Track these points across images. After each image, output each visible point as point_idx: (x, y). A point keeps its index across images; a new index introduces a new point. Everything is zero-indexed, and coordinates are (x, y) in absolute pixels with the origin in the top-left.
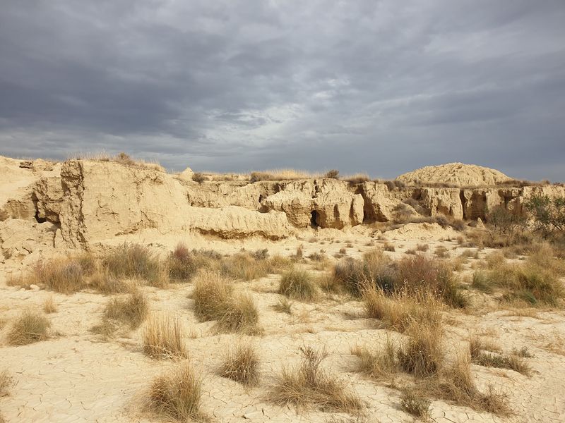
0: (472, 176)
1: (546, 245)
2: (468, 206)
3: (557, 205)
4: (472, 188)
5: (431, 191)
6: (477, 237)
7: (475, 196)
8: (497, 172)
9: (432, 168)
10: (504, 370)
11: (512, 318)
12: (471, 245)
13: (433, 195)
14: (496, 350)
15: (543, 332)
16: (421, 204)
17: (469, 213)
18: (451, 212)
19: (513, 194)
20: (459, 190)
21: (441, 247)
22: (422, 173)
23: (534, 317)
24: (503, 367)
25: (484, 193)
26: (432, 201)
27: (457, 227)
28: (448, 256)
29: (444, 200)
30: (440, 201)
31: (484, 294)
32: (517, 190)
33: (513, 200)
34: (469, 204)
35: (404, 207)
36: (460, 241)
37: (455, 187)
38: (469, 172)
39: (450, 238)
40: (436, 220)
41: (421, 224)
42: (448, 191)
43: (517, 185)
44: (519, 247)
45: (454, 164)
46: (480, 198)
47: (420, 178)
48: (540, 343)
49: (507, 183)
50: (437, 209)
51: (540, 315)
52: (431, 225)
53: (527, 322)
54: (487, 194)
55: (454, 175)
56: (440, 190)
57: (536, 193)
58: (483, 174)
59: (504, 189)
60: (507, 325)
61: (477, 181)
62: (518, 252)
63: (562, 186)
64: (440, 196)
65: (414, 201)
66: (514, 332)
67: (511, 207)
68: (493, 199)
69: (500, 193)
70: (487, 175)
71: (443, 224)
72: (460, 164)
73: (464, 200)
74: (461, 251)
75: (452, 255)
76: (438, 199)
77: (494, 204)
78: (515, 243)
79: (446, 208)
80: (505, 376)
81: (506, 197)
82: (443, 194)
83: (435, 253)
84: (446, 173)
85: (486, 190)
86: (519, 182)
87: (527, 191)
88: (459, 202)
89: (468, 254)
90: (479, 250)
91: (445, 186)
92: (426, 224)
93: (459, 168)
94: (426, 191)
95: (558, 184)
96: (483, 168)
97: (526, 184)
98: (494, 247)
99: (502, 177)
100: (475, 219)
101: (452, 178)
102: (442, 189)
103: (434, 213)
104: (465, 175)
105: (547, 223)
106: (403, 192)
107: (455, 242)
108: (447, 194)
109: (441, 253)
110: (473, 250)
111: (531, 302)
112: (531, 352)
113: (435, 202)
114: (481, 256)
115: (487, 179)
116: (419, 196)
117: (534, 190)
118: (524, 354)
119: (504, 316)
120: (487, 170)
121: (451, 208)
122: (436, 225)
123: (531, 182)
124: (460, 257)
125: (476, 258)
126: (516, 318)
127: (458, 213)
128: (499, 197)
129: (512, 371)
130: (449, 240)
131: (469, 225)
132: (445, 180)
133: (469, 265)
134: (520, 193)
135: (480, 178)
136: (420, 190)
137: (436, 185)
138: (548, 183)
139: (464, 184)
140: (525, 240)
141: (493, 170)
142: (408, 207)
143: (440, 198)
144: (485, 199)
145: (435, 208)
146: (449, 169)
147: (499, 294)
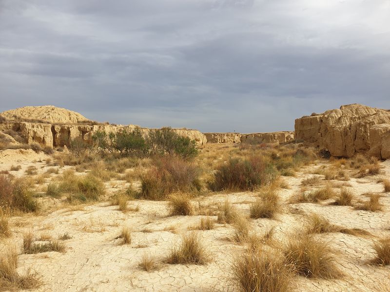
0: (62, 116)
1: (102, 162)
2: (58, 137)
3: (111, 138)
4: (60, 125)
5: (28, 125)
6: (60, 159)
7: (62, 130)
8: (79, 114)
9: (32, 108)
10: (46, 253)
11: (67, 213)
12: (55, 165)
13: (30, 128)
14: (48, 239)
15: (84, 219)
16: (20, 135)
17: (58, 142)
18: (44, 141)
19: (87, 129)
20: (50, 125)
21: (32, 167)
22: (23, 111)
23: (82, 210)
24: (47, 251)
25: (68, 128)
26: (29, 133)
27: (48, 151)
28: (36, 173)
29: (38, 132)
30: (35, 133)
31: (54, 199)
32: (90, 127)
33: (87, 134)
34: (58, 135)
35: (4, 136)
36: (48, 162)
37: (48, 123)
38: (60, 113)
39: (41, 160)
40: (30, 147)
41: (18, 150)
42: (42, 126)
43: (90, 124)
44: (86, 164)
45: (49, 106)
46: (66, 131)
47: (22, 115)
48: (80, 227)
49: (84, 122)
50: (33, 138)
51: (85, 208)
52: (26, 151)
53: (76, 214)
54: (71, 129)
55: (49, 114)
56: (35, 125)
57: (101, 129)
58: (70, 115)
59: (82, 126)
60: (62, 219)
61: (65, 120)
62: (85, 168)
63: (116, 126)
64: (35, 129)
65: (13, 132)
66: (65, 223)
67: (86, 138)
68: (75, 133)
69: (79, 129)
70: (72, 116)
71: (36, 149)
72: (53, 106)
73: (54, 132)
74: (47, 169)
75: (39, 173)
76: (34, 131)
77: (75, 136)
78: (84, 161)
79: (40, 138)
80: (46, 257)
81: (83, 131)
82: (38, 127)
83: (26, 171)
84: (43, 112)
85: (70, 126)
86: (91, 122)
87: (96, 128)
88: (51, 134)
89: (51, 171)
90: (60, 168)
91: (40, 122)
92: (22, 150)
93: (53, 109)
94: (24, 125)
95: (113, 125)
96: (70, 111)
97: (95, 124)
98: (70, 165)
99: (82, 118)
100: (62, 146)
101: (47, 117)
102: (38, 124)
103: (31, 142)
104: (57, 115)
105: (105, 148)
106: (4, 125)
107: (44, 163)
108: (42, 127)
109: (30, 172)
110: (56, 168)
111: (83, 200)
112: (70, 235)
113: (32, 133)
114: (61, 172)
115: (72, 118)
116: (18, 128)
117: (100, 127)
118: (66, 237)
119: (63, 212)
120: (72, 112)
121: (43, 138)
122: (31, 150)
123: (99, 122)
124: (45, 173)
125: (57, 173)
126: (69, 213)
127: (49, 142)
128: (78, 131)
129: (53, 252)
130: (40, 162)
131: (58, 150)
132: (42, 117)
133: (50, 179)
134: (92, 129)
135: (68, 118)
136: (19, 124)
137: (32, 121)
138: (108, 124)
139: (56, 121)
140: (91, 159)
141: (76, 113)
142: (8, 136)
143: (35, 131)
144: (69, 132)
145: (31, 138)
146: (45, 110)
147: (64, 198)
